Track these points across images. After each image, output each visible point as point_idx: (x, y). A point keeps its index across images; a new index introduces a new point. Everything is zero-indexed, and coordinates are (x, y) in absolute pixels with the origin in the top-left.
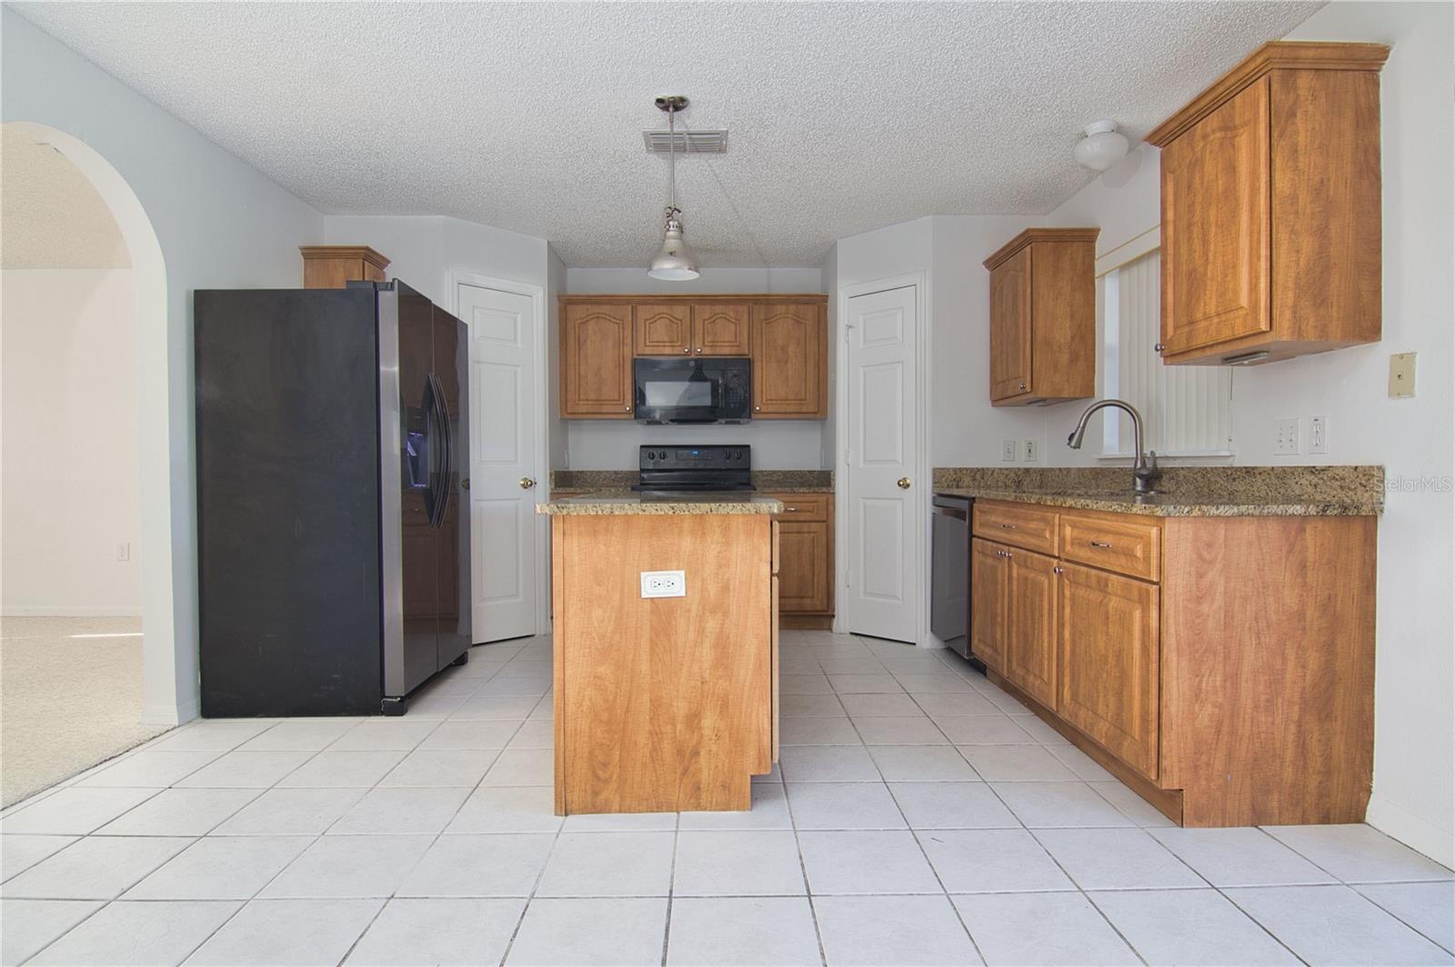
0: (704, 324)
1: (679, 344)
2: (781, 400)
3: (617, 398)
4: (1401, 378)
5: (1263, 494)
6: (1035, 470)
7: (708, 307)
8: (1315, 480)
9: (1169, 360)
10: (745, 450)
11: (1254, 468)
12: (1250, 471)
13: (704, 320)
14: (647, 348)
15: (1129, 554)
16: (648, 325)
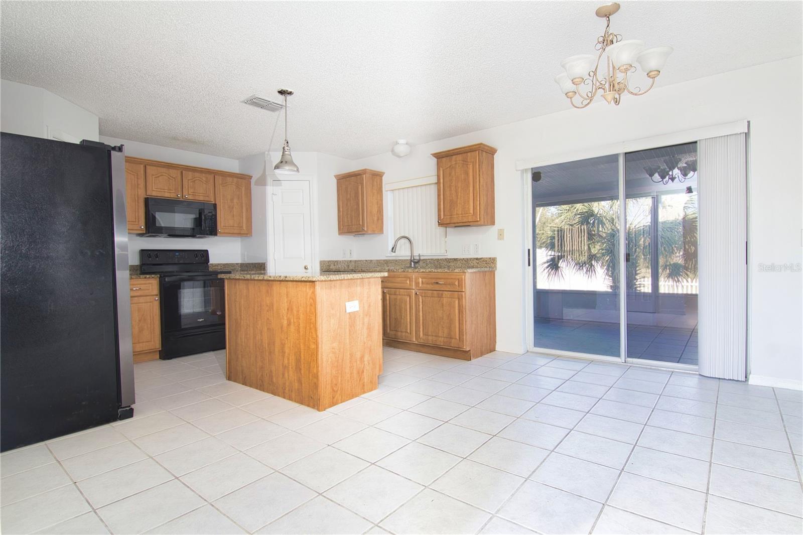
0: (188, 182)
1: (174, 191)
2: (231, 227)
3: (134, 220)
4: (501, 235)
5: (460, 266)
6: (353, 261)
7: (190, 173)
8: (478, 262)
9: (440, 225)
10: (206, 253)
11: (457, 259)
12: (455, 260)
13: (188, 180)
14: (154, 192)
15: (453, 284)
16: (154, 178)
